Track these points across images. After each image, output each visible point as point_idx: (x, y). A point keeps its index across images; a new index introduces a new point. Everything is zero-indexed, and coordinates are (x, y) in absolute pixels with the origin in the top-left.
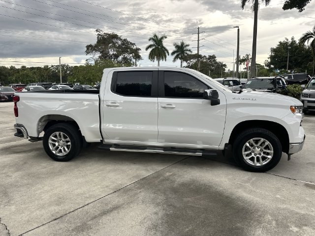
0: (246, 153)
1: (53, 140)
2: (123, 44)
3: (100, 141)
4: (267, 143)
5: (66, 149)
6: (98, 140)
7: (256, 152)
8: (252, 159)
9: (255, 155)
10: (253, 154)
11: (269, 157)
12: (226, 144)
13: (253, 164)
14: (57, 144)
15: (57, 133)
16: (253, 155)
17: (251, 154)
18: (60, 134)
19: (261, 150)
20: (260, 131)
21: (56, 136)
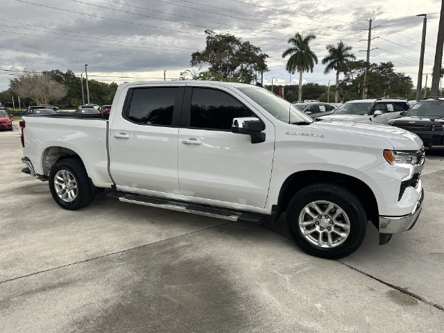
0: (306, 223)
1: (59, 181)
3: (110, 186)
4: (340, 211)
5: (73, 194)
6: (108, 185)
7: (323, 225)
8: (315, 235)
9: (322, 228)
11: (344, 235)
12: (274, 206)
13: (317, 244)
14: (64, 186)
16: (317, 228)
17: (314, 226)
18: (65, 173)
19: (331, 222)
20: (328, 188)
21: (61, 176)
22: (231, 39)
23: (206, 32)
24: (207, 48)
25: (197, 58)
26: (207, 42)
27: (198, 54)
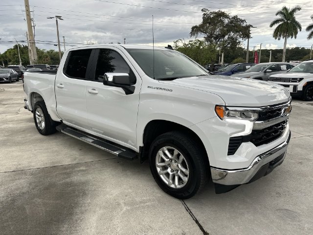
1: (38, 115)
3: (60, 121)
4: (182, 157)
7: (173, 168)
9: (172, 171)
11: (186, 179)
12: (141, 147)
14: (40, 119)
16: (169, 170)
18: (40, 110)
22: (223, 15)
23: (202, 10)
24: (203, 22)
25: (195, 30)
26: (203, 18)
27: (196, 27)
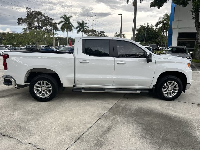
0: (164, 90)
1: (37, 87)
2: (45, 19)
4: (176, 84)
5: (48, 93)
6: (72, 85)
9: (169, 91)
10: (167, 90)
11: (177, 91)
12: (154, 85)
13: (168, 96)
14: (40, 89)
15: (41, 82)
18: (43, 82)
19: (172, 88)
21: (40, 84)
23: (26, 8)
25: (20, 21)
